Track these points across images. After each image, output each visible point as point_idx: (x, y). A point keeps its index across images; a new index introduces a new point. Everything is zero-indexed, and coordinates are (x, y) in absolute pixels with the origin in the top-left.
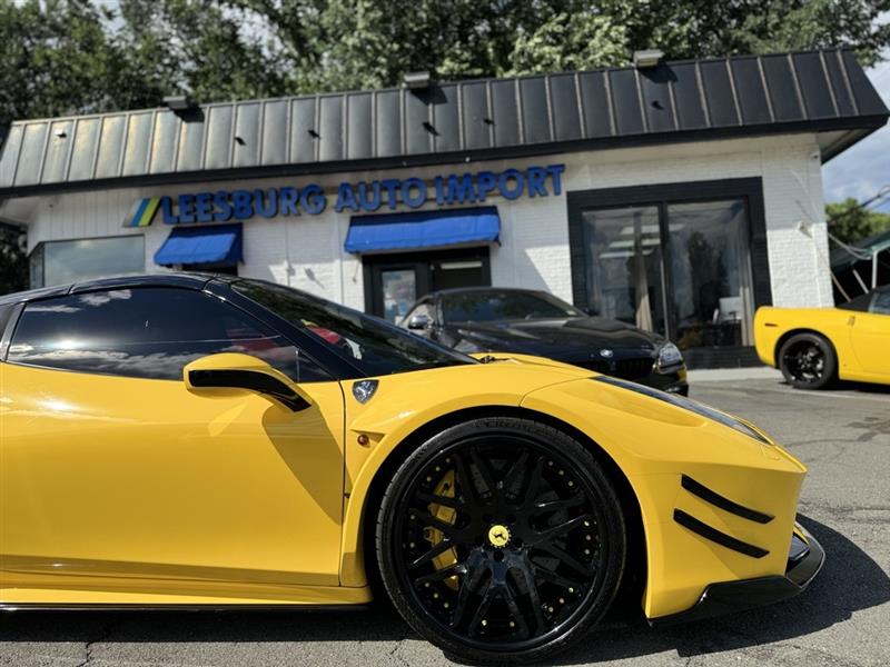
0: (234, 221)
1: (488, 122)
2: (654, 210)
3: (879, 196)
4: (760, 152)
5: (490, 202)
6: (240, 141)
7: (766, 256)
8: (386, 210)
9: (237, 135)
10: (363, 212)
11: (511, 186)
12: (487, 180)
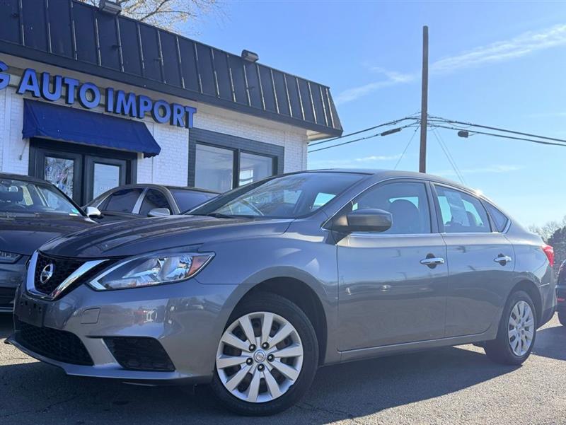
2: (231, 152)
4: (284, 133)
8: (62, 102)
10: (41, 100)
11: (159, 112)
12: (146, 104)
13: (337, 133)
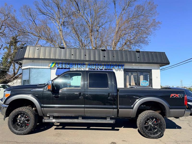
0: (69, 68)
1: (114, 57)
3: (161, 69)
4: (152, 66)
5: (112, 69)
6: (73, 55)
7: (152, 81)
9: (72, 54)
13: (168, 63)
